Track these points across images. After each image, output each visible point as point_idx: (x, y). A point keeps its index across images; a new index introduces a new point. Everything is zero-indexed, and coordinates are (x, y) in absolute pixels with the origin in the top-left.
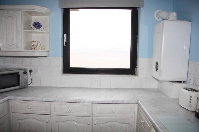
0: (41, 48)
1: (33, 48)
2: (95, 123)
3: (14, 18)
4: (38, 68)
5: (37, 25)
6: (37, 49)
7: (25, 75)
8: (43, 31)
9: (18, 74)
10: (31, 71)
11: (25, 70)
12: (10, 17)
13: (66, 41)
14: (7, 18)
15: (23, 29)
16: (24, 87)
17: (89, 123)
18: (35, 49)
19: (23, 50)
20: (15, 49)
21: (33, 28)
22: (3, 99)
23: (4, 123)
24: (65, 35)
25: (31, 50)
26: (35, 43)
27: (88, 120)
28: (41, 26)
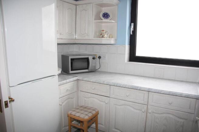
0: (109, 37)
1: (101, 36)
2: (150, 111)
3: (86, 11)
4: (105, 55)
5: (106, 16)
6: (105, 37)
7: (94, 60)
8: (110, 21)
9: (88, 59)
10: (100, 57)
11: (94, 56)
12: (84, 10)
13: (133, 30)
14: (81, 11)
15: (93, 19)
16: (92, 71)
17: (143, 110)
18: (103, 37)
19: (93, 38)
20: (87, 38)
21: (102, 18)
22: (73, 79)
23: (74, 98)
24: (132, 24)
25: (100, 38)
26: (103, 32)
27: (143, 108)
28: (109, 16)
